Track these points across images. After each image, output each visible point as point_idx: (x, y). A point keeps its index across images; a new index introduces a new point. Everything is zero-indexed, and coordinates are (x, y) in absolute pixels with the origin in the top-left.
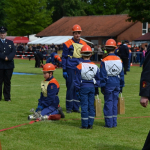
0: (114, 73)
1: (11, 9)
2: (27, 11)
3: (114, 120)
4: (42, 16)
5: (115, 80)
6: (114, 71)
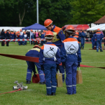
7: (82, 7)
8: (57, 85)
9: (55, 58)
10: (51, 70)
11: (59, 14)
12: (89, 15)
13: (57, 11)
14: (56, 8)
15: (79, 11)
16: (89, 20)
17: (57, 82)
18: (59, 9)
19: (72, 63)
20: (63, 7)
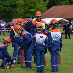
0: (56, 40)
1: (21, 2)
2: (31, 3)
3: (57, 67)
4: (41, 6)
5: (57, 43)
6: (56, 38)
7: (26, 5)
8: (45, 65)
9: (44, 44)
10: (41, 53)
11: (7, 10)
12: (31, 12)
13: (6, 8)
14: (5, 6)
15: (24, 9)
16: (31, 16)
17: (45, 62)
18: (8, 6)
19: (56, 48)
20: (11, 5)
